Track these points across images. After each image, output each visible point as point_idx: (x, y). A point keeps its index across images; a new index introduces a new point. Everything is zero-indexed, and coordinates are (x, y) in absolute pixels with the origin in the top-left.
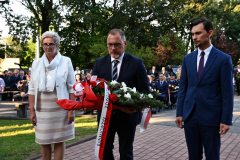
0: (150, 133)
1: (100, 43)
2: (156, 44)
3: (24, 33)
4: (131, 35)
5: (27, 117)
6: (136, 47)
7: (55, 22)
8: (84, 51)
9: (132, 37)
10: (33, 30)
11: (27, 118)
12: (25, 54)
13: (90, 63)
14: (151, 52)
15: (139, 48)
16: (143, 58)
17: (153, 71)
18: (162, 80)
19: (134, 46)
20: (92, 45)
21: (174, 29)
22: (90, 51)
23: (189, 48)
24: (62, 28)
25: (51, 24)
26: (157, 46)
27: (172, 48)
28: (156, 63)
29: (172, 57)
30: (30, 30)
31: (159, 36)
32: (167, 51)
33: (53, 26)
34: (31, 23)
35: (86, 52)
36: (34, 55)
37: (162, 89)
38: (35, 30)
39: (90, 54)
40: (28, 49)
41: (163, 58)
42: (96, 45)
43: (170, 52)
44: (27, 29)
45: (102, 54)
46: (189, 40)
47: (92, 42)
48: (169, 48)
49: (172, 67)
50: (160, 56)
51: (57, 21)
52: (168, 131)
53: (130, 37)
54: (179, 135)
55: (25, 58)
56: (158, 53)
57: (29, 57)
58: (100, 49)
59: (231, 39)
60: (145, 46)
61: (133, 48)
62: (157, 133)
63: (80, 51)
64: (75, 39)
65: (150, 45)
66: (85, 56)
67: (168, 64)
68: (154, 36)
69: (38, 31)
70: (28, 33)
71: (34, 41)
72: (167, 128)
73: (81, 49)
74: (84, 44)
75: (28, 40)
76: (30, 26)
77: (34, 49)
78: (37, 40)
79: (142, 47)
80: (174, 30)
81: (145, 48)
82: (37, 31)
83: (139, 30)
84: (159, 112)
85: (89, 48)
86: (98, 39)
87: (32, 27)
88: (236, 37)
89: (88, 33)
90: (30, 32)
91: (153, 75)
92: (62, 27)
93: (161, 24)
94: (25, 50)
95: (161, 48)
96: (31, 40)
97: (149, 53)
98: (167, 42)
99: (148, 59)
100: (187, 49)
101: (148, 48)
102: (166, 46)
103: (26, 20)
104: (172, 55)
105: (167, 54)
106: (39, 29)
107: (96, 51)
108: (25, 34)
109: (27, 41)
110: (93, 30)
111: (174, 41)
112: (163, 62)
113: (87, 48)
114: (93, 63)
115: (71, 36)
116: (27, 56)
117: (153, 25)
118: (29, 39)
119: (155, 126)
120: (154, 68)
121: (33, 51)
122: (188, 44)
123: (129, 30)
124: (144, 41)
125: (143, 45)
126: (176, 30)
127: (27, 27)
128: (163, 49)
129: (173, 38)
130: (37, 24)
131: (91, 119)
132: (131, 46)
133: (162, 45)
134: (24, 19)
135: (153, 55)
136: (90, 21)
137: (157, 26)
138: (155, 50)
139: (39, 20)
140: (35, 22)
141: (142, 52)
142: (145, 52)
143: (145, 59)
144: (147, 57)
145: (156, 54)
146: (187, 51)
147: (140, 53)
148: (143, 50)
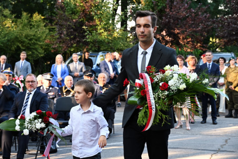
6: (12, 13)
14: (42, 24)
15: (19, 16)
16: (26, 37)
19: (7, 12)
23: (117, 17)
29: (85, 36)
46: (117, 3)
60: (31, 12)
67: (77, 49)
79: (25, 14)
81: (31, 16)
97: (38, 26)
99: (38, 39)
100: (113, 20)
101: (37, 17)
105: (75, 30)
122: (115, 10)
125: (25, 11)
132: (1, 11)
135: (47, 31)
141: (25, 25)
142: (31, 25)
143: (31, 40)
144: (34, 35)
145: (53, 29)
146: (113, 24)
147: (21, 26)
148: (26, 21)
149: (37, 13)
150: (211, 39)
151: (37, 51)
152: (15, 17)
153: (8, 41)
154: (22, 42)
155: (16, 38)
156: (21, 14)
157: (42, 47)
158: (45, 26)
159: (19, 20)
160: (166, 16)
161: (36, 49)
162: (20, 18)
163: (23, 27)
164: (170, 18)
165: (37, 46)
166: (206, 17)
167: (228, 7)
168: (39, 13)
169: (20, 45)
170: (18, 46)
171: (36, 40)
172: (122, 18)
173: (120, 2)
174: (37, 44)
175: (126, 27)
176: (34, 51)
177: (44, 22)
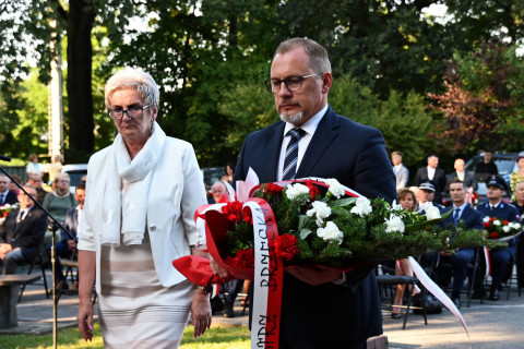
1: (256, 82)
2: (439, 80)
3: (12, 51)
4: (358, 55)
5: (16, 326)
6: (374, 92)
7: (112, 15)
8: (203, 110)
9: (359, 59)
10: (41, 42)
11: (17, 330)
12: (15, 120)
13: (223, 148)
14: (422, 108)
15: (384, 97)
16: (396, 128)
17: (431, 173)
18: (460, 202)
19: (366, 91)
20: (229, 88)
21: (505, 30)
22: (224, 108)
24: (135, 37)
25: (98, 23)
26: (444, 90)
27: (496, 93)
28: (441, 146)
29: (493, 125)
30: (29, 42)
31: (451, 56)
32: (478, 104)
33: (104, 30)
34: (33, 17)
35: (210, 112)
36: (43, 123)
38: (47, 41)
39: (225, 117)
40: (23, 104)
41: (464, 129)
42: (241, 90)
43: (488, 108)
44: (19, 40)
45: (261, 117)
47: (230, 78)
48: (485, 97)
49: (494, 159)
50: (452, 122)
51: (118, 12)
53: (354, 61)
55: (15, 133)
56: (448, 111)
57: (27, 131)
58: (256, 101)
60: (404, 89)
61: (364, 98)
63: (192, 110)
64: (174, 69)
65: (420, 85)
66: (207, 126)
67: (481, 146)
68: (433, 57)
69: (58, 45)
70: (24, 53)
71: (45, 78)
73: (195, 103)
74: (206, 87)
75: (23, 75)
76: (30, 27)
77: (45, 104)
78: (54, 74)
79: (393, 93)
80: (503, 35)
81: (404, 97)
82: (52, 45)
83: (382, 36)
85: (221, 99)
86: (251, 70)
87: (38, 34)
89: (216, 52)
90: (31, 50)
91: (427, 186)
92: (135, 31)
93: (457, 17)
94: (14, 108)
95: (457, 97)
96: (35, 73)
97: (415, 112)
98: (479, 74)
99: (415, 132)
101: (414, 98)
102: (474, 88)
103: (15, 10)
104: (494, 118)
105: (477, 116)
106: (58, 39)
107: (242, 108)
108: (14, 54)
109: (19, 79)
110: (232, 40)
111: (502, 72)
112: (465, 140)
113: (214, 97)
114: (232, 148)
115: (163, 60)
116: (20, 127)
117: (432, 18)
118: (26, 70)
120: (433, 161)
121: (40, 110)
123: (351, 39)
124: (400, 74)
125: (395, 88)
126: (512, 33)
127: (20, 31)
128: (463, 98)
129: (498, 62)
130: (53, 24)
131: (224, 331)
132: (357, 90)
133: (461, 85)
134: (9, 8)
135: (430, 119)
136: (224, 11)
137: (443, 22)
138: (435, 102)
139: (60, 9)
140: (46, 16)
141: (394, 110)
142: (403, 110)
143: (403, 133)
144: (408, 126)
145: (439, 115)
147: (386, 113)
148: (396, 104)
149: (413, 90)
151: (412, 151)
152: (379, 98)
156: (388, 94)
157: (421, 146)
158: (427, 111)
159: (385, 103)
161: (411, 149)
162: (387, 100)
163: (390, 114)
165: (412, 144)
168: (417, 92)
171: (411, 134)
174: (413, 140)
176: (408, 152)
177: (425, 104)
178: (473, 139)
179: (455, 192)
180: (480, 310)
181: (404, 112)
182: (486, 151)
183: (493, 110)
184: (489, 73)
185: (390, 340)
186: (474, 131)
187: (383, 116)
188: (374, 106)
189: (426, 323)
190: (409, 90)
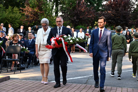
0: (20, 87)
6: (4, 6)
16: (11, 17)
17: (22, 31)
18: (31, 38)
19: (1, 5)
26: (25, 7)
27: (39, 9)
28: (24, 23)
29: (38, 18)
32: (34, 12)
37: (31, 47)
41: (30, 19)
43: (37, 13)
48: (36, 10)
50: (27, 16)
52: (37, 85)
54: (47, 88)
56: (26, 13)
59: (89, 4)
60: (13, 6)
62: (26, 87)
65: (18, 5)
67: (35, 24)
72: (36, 83)
79: (10, 7)
81: (13, 8)
84: (27, 68)
88: (94, 3)
91: (21, 34)
95: (29, 9)
97: (16, 13)
98: (34, 3)
99: (16, 19)
100: (52, 11)
101: (16, 9)
102: (33, 7)
104: (39, 16)
105: (34, 15)
111: (41, 3)
112: (31, 22)
119: (24, 81)
122: (53, 7)
125: (10, 5)
128: (30, 10)
129: (40, 0)
133: (30, 6)
135: (21, 15)
138: (22, 10)
141: (10, 12)
142: (13, 12)
143: (13, 19)
144: (14, 17)
145: (23, 14)
146: (52, 13)
147: (8, 12)
148: (11, 10)
149: (16, 6)
150: (95, 22)
152: (5, 8)
153: (2, 19)
154: (9, 20)
155: (6, 18)
156: (8, 7)
157: (18, 23)
158: (20, 13)
159: (7, 9)
160: (76, 10)
161: (15, 23)
162: (8, 9)
163: (9, 13)
164: (78, 11)
165: (16, 22)
166: (94, 11)
167: (103, 8)
168: (17, 7)
169: (8, 21)
170: (7, 22)
171: (15, 19)
172: (56, 10)
173: (55, 3)
174: (16, 21)
175: (58, 15)
176: (14, 24)
177: (19, 11)
178: (33, 22)
179: (30, 35)
180: (35, 68)
181: (13, 13)
182: (36, 25)
183: (38, 14)
184: (37, 3)
185: (10, 77)
186: (33, 19)
187: (7, 13)
188: (4, 10)
189: (21, 72)
190: (15, 6)
